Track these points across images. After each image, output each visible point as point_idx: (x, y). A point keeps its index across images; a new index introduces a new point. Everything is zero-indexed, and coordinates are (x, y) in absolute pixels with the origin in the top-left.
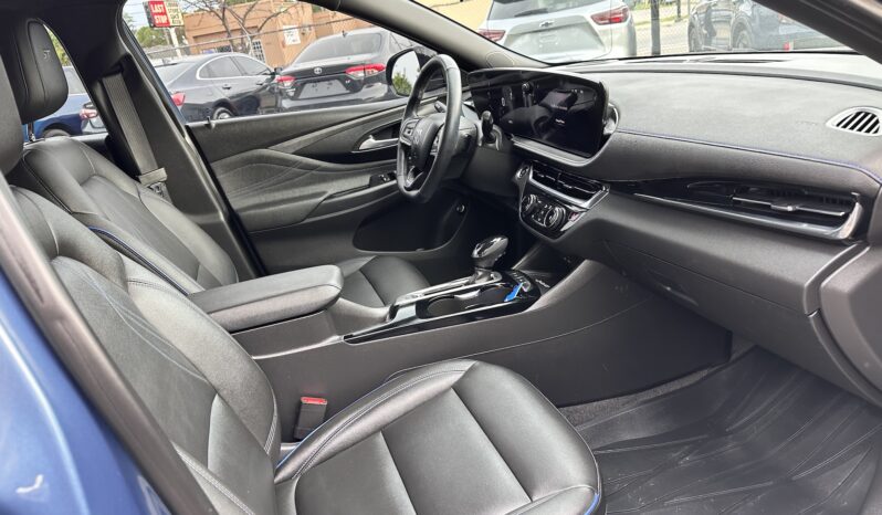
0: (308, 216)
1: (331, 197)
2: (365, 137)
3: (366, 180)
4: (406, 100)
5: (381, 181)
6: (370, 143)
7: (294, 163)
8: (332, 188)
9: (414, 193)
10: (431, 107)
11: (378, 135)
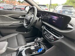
0: (9, 26)
1: (13, 24)
2: (20, 16)
3: (19, 22)
4: (27, 12)
5: (21, 22)
6: (21, 17)
7: (8, 18)
8: (14, 22)
9: (26, 27)
10: (30, 14)
11: (22, 16)
